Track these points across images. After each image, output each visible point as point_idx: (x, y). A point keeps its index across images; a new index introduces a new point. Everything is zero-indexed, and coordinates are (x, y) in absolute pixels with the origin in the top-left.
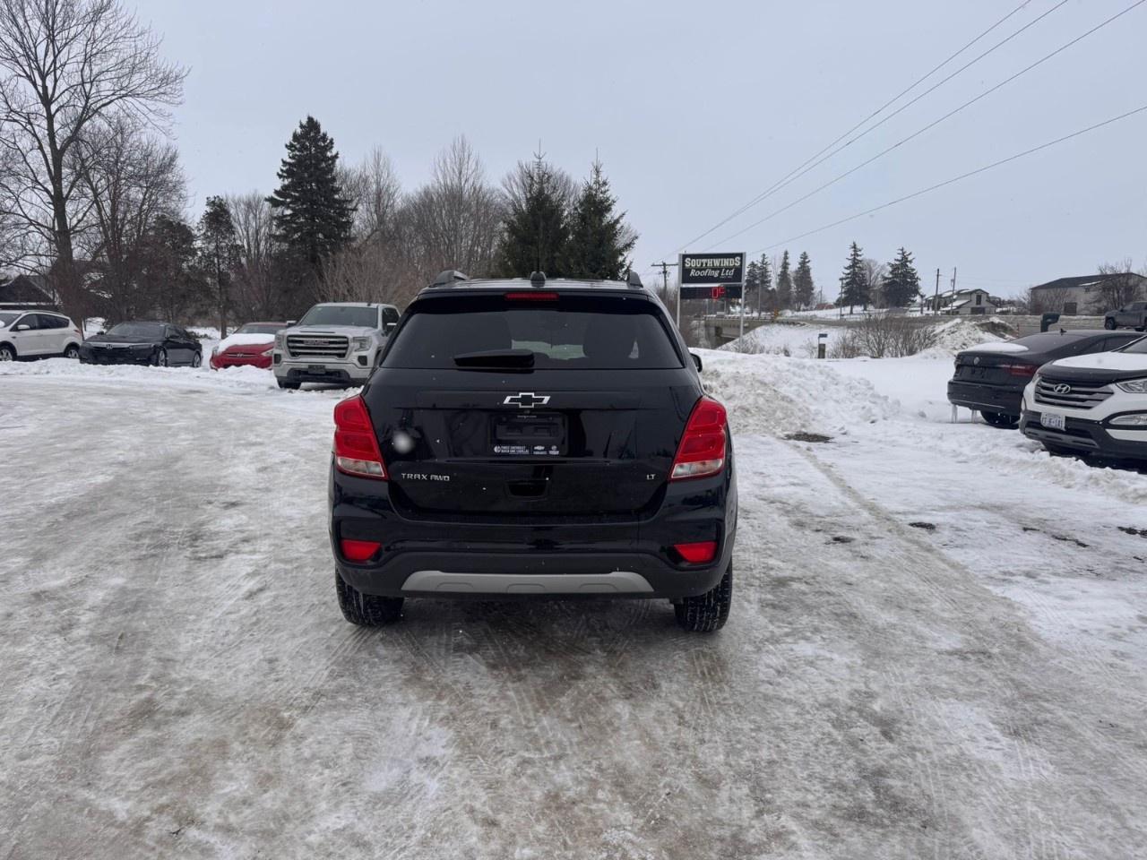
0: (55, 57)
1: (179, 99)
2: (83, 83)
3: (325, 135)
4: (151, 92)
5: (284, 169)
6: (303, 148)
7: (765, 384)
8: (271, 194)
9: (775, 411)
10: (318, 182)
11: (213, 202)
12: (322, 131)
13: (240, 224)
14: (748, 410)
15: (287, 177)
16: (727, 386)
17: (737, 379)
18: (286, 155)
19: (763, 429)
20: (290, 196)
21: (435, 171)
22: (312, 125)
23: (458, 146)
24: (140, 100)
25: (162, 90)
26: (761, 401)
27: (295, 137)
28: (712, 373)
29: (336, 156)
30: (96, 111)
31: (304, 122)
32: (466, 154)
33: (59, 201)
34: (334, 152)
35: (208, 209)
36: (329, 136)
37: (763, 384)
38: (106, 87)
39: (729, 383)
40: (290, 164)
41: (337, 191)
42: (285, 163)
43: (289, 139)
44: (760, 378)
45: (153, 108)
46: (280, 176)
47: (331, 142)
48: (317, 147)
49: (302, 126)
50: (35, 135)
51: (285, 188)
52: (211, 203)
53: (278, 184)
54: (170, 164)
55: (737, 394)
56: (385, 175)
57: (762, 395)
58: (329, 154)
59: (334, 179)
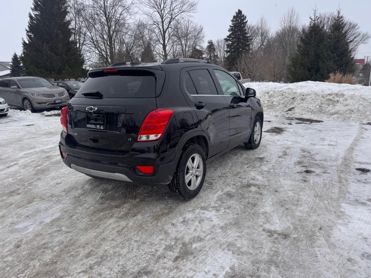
0: (164, 4)
1: (196, 11)
2: (171, 11)
3: (243, 15)
4: (189, 10)
5: (230, 28)
6: (237, 20)
7: (365, 99)
8: (226, 37)
9: (366, 112)
10: (240, 31)
11: (210, 42)
12: (243, 13)
13: (222, 48)
14: (352, 111)
15: (231, 31)
16: (347, 100)
17: (352, 97)
18: (231, 23)
19: (357, 119)
20: (231, 37)
21: (281, 22)
22: (240, 12)
23: (290, 11)
24: (186, 13)
25: (191, 9)
26: (361, 107)
27: (234, 17)
28: (341, 95)
29: (247, 22)
30: (174, 18)
31: (237, 12)
32: (293, 14)
33: (164, 46)
34: (246, 20)
35: (208, 44)
36: (245, 15)
37: (364, 99)
38: (176, 11)
39: (348, 99)
40: (232, 26)
41: (246, 33)
42: (230, 26)
43: (232, 18)
44: (364, 97)
45: (188, 15)
46: (229, 31)
47: (246, 17)
48: (241, 19)
49: (236, 13)
50: (159, 28)
51: (230, 35)
52: (209, 42)
53: (228, 33)
54: (201, 31)
55: (350, 104)
56: (264, 26)
57: (362, 104)
58: (244, 21)
59: (246, 30)
